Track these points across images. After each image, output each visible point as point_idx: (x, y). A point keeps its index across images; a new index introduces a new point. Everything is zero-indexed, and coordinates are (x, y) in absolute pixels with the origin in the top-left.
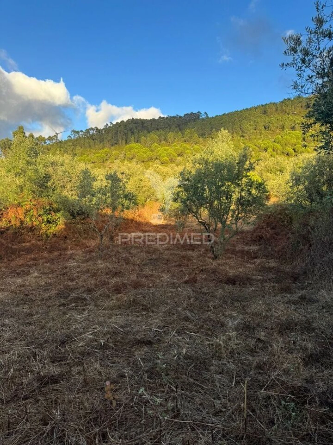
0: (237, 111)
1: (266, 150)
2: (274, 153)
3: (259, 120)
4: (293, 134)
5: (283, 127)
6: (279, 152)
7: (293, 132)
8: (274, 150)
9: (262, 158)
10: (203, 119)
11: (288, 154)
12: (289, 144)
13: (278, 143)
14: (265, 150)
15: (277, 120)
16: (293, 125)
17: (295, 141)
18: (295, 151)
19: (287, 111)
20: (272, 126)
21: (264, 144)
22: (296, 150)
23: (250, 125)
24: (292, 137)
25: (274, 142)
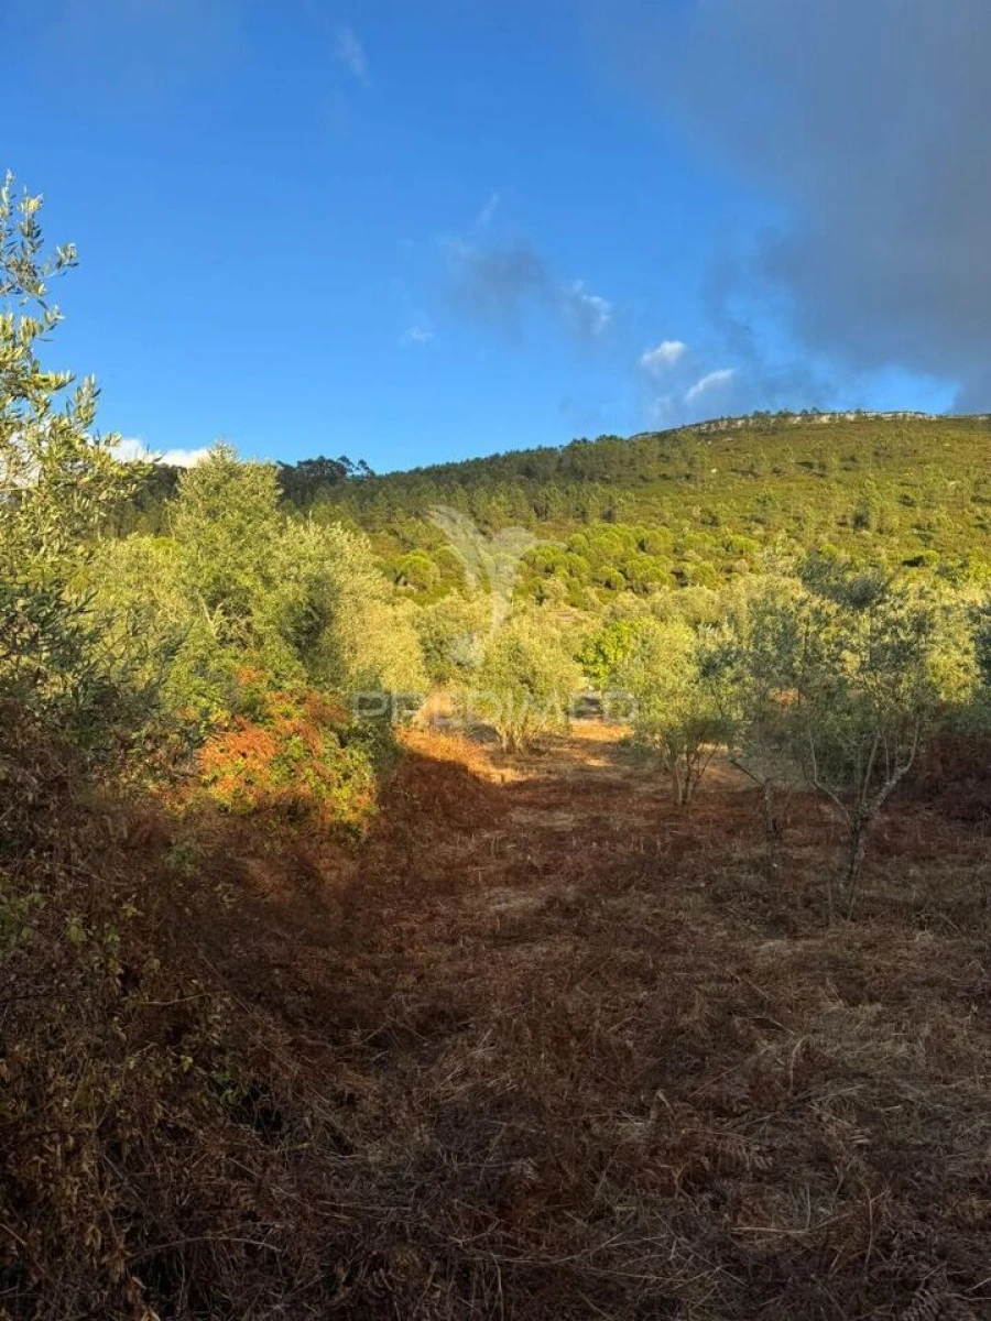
0: (454, 465)
1: (549, 571)
2: (575, 579)
3: (521, 491)
4: (613, 530)
5: (584, 513)
6: (585, 577)
7: (612, 525)
8: (571, 572)
9: (547, 592)
10: (359, 481)
11: (608, 585)
12: (609, 558)
13: (579, 554)
14: (547, 571)
15: (567, 493)
16: (607, 508)
17: (622, 549)
18: (627, 578)
19: (587, 472)
20: (555, 509)
21: (543, 555)
22: (629, 574)
23: (499, 503)
24: (612, 538)
25: (569, 550)
